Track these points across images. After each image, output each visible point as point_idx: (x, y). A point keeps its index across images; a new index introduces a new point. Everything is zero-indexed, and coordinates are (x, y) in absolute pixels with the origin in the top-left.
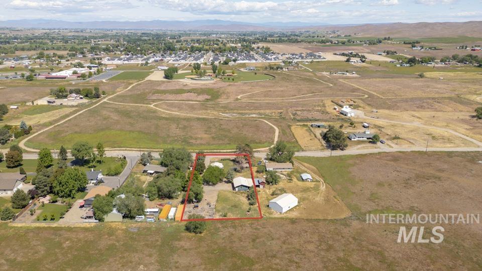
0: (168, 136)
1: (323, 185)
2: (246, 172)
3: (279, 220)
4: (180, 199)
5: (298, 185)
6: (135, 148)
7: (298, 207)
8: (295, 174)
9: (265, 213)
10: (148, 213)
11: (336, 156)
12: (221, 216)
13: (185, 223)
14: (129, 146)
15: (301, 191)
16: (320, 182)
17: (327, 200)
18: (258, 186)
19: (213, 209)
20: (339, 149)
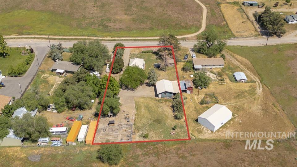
0: (85, 18)
1: (259, 88)
2: (170, 69)
3: (211, 142)
4: (93, 110)
5: (231, 89)
6: (46, 35)
7: (232, 122)
8: (227, 72)
9: (193, 131)
10: (54, 134)
11: (272, 46)
12: (141, 136)
13: (98, 147)
14: (38, 33)
15: (235, 97)
16: (255, 82)
17: (266, 110)
18: (185, 91)
19: (131, 125)
20: (275, 36)
